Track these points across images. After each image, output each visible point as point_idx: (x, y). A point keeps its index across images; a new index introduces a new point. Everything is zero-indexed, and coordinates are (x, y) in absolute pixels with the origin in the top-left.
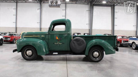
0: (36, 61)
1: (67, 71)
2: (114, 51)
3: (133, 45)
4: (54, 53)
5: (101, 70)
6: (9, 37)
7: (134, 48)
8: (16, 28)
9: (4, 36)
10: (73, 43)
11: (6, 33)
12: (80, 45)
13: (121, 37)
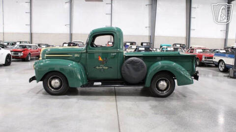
0: (66, 96)
1: (118, 116)
2: (191, 79)
3: (220, 64)
4: (95, 84)
5: (171, 113)
6: (20, 52)
7: (222, 70)
8: (31, 34)
9: (12, 50)
10: (126, 68)
11: (15, 43)
12: (137, 70)
13: (201, 51)
